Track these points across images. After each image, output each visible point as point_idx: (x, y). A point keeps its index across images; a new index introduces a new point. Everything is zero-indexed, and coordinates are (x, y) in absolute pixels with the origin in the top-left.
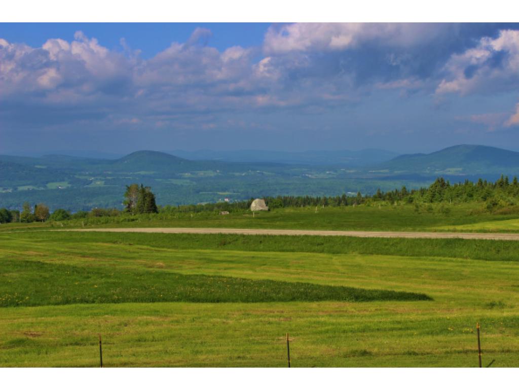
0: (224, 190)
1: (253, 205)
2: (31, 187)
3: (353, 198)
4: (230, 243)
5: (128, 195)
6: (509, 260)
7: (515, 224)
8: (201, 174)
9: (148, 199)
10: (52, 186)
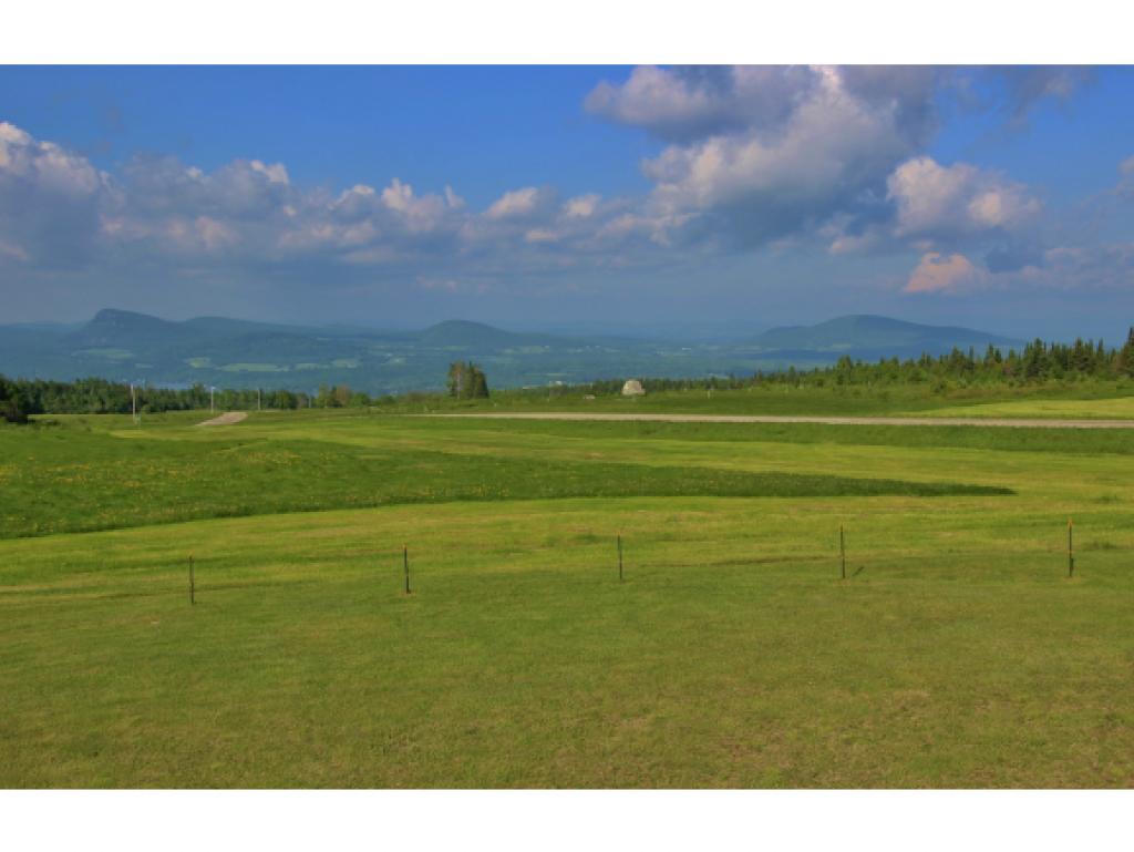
0: (557, 370)
1: (626, 387)
2: (312, 366)
3: (724, 381)
4: (655, 431)
5: (451, 375)
6: (1041, 450)
7: (1000, 409)
8: (526, 350)
9: (478, 380)
10: (339, 363)
